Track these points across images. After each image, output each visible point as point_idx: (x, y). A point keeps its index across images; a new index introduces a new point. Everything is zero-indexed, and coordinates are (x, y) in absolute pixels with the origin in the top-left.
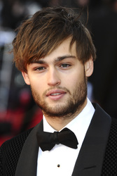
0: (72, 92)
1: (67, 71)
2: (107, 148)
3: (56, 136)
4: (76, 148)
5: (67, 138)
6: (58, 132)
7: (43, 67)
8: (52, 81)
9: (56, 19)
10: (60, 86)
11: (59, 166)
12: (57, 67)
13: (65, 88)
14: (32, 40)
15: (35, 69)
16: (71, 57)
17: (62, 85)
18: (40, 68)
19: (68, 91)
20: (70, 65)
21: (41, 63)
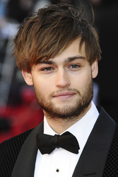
0: (82, 93)
1: (77, 72)
2: (109, 155)
3: (56, 140)
4: (77, 153)
5: (68, 142)
6: (59, 136)
7: (51, 68)
8: (62, 82)
9: (65, 18)
10: (70, 87)
11: (58, 171)
12: (66, 68)
13: (75, 89)
14: (40, 39)
15: (43, 69)
16: (81, 58)
17: (72, 87)
18: (48, 69)
19: (79, 92)
20: (79, 66)
21: (50, 63)
